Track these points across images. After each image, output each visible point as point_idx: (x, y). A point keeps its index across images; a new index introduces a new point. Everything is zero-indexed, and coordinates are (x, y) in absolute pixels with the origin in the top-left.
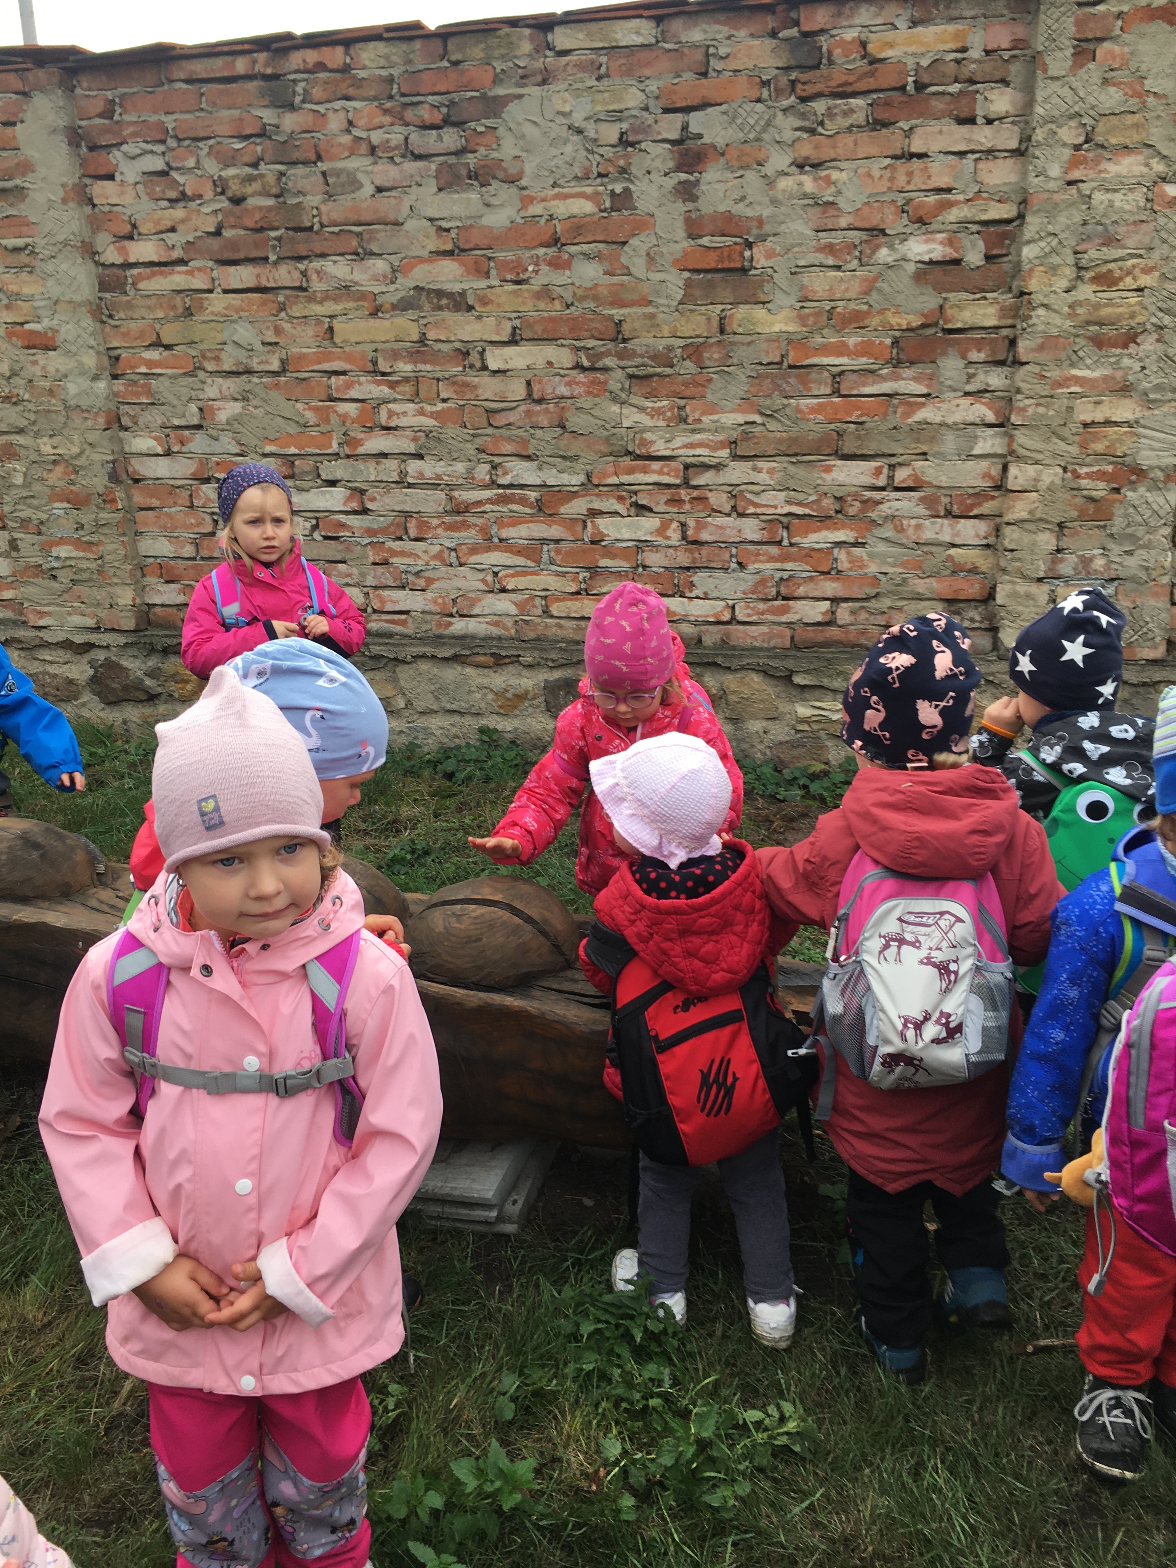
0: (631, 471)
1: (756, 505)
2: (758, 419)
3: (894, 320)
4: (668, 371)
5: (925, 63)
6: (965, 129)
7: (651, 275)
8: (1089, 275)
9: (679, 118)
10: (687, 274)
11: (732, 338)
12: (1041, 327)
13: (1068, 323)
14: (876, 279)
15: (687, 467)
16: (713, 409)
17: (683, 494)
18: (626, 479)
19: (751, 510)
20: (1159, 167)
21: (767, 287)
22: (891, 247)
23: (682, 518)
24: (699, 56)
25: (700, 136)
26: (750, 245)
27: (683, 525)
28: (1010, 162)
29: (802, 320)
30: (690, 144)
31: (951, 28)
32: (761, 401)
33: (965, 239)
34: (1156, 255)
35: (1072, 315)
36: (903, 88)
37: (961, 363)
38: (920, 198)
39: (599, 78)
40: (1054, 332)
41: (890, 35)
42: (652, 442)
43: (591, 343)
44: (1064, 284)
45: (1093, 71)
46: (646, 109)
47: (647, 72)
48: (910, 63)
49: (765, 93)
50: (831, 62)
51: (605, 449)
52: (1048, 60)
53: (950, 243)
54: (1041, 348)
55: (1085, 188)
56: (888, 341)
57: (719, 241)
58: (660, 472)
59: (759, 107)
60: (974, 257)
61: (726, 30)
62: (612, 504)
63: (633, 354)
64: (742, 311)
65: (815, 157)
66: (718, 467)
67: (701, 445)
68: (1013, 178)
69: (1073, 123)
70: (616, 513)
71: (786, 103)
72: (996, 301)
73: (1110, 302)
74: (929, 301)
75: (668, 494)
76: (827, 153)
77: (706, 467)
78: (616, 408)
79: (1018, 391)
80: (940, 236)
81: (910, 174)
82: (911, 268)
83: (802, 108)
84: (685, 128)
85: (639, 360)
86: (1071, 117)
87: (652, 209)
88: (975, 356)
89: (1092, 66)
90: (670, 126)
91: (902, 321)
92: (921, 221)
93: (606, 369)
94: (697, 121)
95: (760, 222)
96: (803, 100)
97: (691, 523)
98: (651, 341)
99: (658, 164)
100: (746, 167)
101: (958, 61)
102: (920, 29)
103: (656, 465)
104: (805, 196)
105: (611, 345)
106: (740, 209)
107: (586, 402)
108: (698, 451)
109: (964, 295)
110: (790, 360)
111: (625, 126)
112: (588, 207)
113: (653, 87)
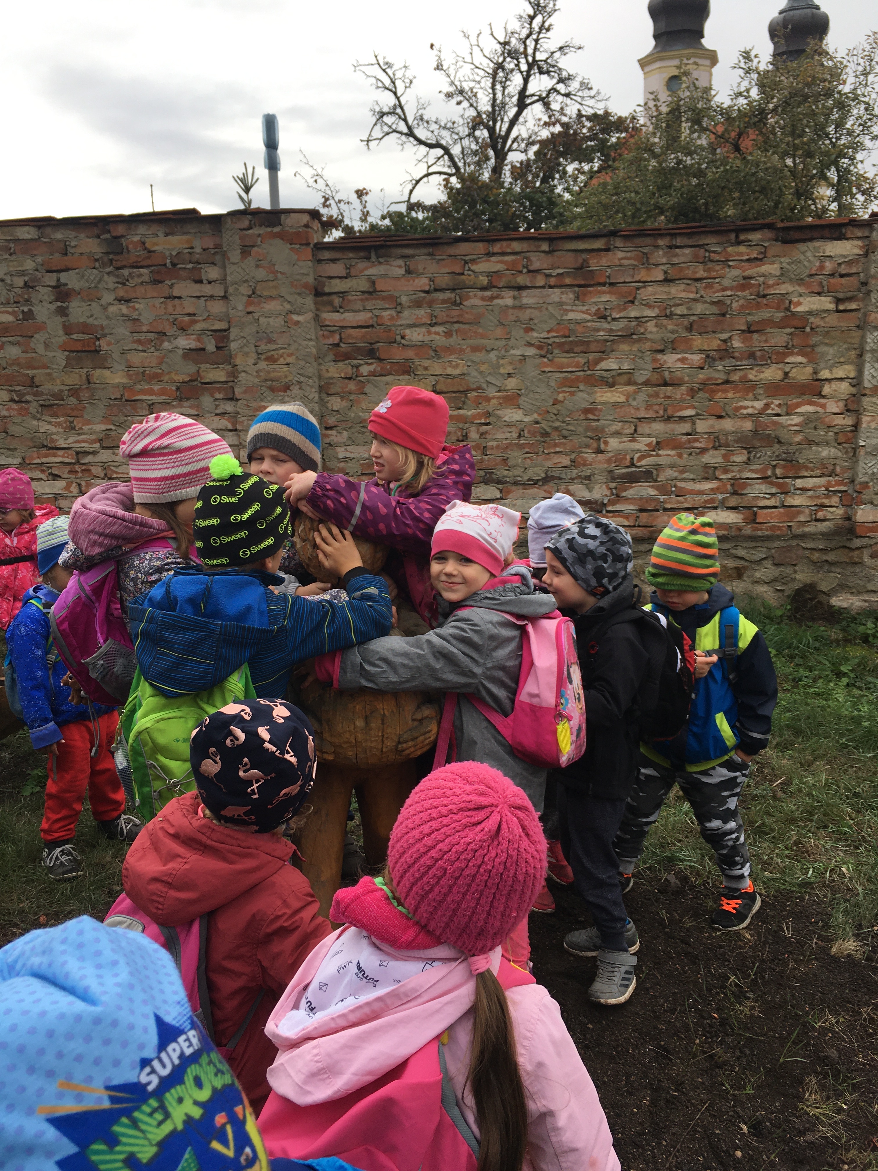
0: (46, 456)
1: (117, 473)
2: (113, 427)
3: (176, 378)
4: (62, 402)
5: (174, 253)
6: (198, 285)
7: (48, 353)
8: (263, 357)
9: (54, 275)
10: (67, 353)
11: (94, 386)
12: (244, 382)
13: (257, 380)
14: (164, 357)
15: (78, 453)
16: (88, 422)
17: (77, 468)
18: (44, 460)
19: (115, 476)
20: (288, 306)
21: (109, 360)
22: (170, 341)
23: (78, 481)
24: (62, 245)
25: (66, 285)
26: (98, 339)
27: (79, 485)
28: (221, 302)
29: (129, 377)
30: (62, 288)
31: (185, 237)
32: (113, 418)
33: (205, 339)
34: (292, 348)
35: (258, 376)
36: (165, 265)
37: (212, 399)
38: (181, 318)
39: (11, 254)
40: (251, 384)
41: (155, 240)
42: (57, 440)
43: (18, 388)
44: (253, 361)
45: (250, 261)
46: (37, 270)
47: (35, 252)
48: (167, 253)
49: (97, 265)
50: (129, 251)
51: (31, 445)
52: (230, 255)
53: (198, 340)
54: (245, 392)
55: (256, 315)
56: (174, 388)
57: (81, 337)
58: (63, 457)
59: (95, 271)
60: (211, 347)
61: (73, 234)
62: (38, 474)
63: (42, 394)
64: (97, 372)
65: (126, 296)
66: (94, 453)
67: (83, 441)
68: (224, 310)
69: (246, 285)
70: (41, 479)
71: (108, 270)
72: (224, 369)
73: (275, 370)
74: (192, 369)
75: (68, 469)
76: (132, 295)
77: (87, 453)
78: (35, 422)
79: (238, 413)
80: (193, 337)
81: (174, 306)
82: (181, 352)
83: (116, 273)
84: (58, 280)
85: (45, 397)
86: (244, 282)
87: (45, 320)
88: (218, 396)
89: (250, 258)
90: (51, 279)
91: (180, 378)
92: (183, 329)
93: (27, 402)
94: (64, 277)
95: (102, 328)
96: (118, 269)
97: (83, 483)
98: (51, 387)
99: (46, 297)
100: (92, 300)
101: (190, 253)
102: (170, 237)
103: (60, 453)
104: (123, 315)
105: (29, 389)
106: (90, 321)
107: (18, 419)
108: (83, 445)
109: (208, 366)
110: (126, 397)
111: (26, 278)
112: (11, 318)
113: (39, 259)
